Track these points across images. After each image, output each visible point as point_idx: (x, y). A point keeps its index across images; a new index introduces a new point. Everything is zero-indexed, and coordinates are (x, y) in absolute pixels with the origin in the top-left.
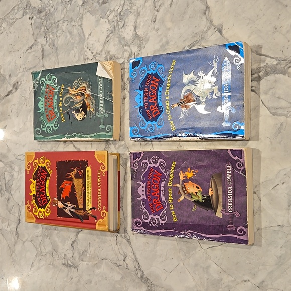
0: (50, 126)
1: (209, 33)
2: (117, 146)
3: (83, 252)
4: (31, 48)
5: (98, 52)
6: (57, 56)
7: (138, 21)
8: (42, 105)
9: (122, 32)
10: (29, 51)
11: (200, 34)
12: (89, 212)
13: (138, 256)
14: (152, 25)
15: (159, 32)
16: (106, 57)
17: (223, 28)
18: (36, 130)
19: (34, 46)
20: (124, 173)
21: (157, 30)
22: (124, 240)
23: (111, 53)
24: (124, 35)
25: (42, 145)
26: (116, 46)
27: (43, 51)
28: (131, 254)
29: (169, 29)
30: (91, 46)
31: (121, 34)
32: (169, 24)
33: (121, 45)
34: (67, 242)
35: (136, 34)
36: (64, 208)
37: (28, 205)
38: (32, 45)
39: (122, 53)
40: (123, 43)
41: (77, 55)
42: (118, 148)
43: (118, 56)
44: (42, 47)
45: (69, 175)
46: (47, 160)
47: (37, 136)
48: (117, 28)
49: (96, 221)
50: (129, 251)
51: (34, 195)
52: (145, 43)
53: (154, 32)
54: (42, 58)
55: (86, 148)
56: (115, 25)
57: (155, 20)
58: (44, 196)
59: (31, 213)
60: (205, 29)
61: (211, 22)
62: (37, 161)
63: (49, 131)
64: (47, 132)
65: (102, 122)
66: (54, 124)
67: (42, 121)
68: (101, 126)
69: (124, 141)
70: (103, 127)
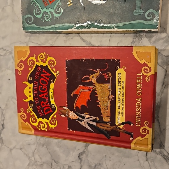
0: (48, 11)
2: (153, 39)
3: (95, 166)
12: (121, 127)
18: (26, 16)
20: (164, 75)
25: (32, 38)
34: (71, 152)
36: (78, 119)
37: (22, 113)
42: (155, 42)
45: (88, 79)
46: (49, 58)
47: (28, 25)
49: (131, 139)
51: (30, 102)
58: (47, 104)
59: (27, 123)
62: (33, 58)
63: (47, 19)
64: (43, 20)
65: (139, 5)
66: (55, 8)
67: (35, 5)
68: (136, 11)
69: (166, 32)
70: (139, 12)
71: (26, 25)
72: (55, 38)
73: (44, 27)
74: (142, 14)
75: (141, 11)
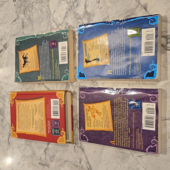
1: (138, 10)
4: (15, 21)
5: (60, 23)
6: (33, 26)
7: (87, 2)
9: (76, 10)
10: (14, 23)
11: (131, 10)
13: (89, 160)
14: (97, 5)
15: (102, 10)
16: (66, 27)
17: (148, 6)
19: (17, 20)
21: (101, 8)
22: (80, 149)
23: (69, 24)
24: (78, 12)
26: (72, 20)
27: (23, 23)
28: (85, 159)
29: (109, 7)
30: (55, 19)
31: (75, 11)
32: (109, 4)
33: (76, 19)
35: (86, 11)
38: (16, 19)
39: (76, 24)
40: (77, 17)
41: (46, 26)
43: (73, 27)
44: (22, 20)
48: (73, 7)
50: (83, 157)
52: (92, 17)
53: (99, 10)
54: (23, 28)
56: (72, 5)
57: (99, 1)
60: (135, 7)
61: (139, 2)
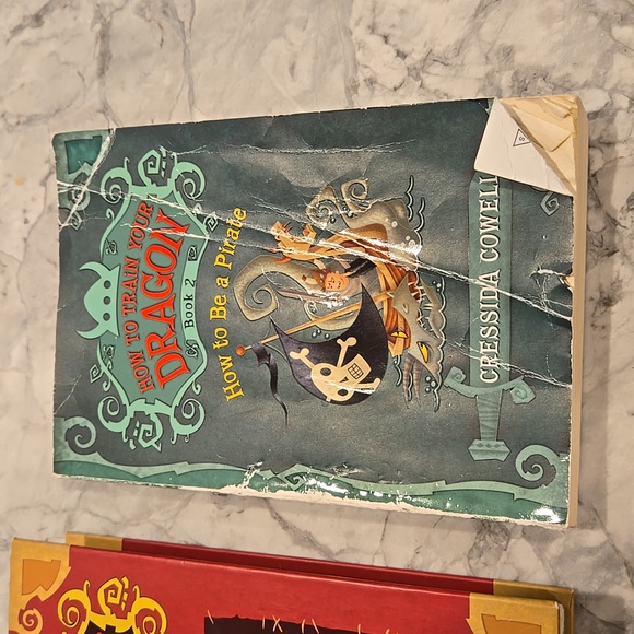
0: (150, 410)
8: (107, 300)
18: (71, 423)
25: (90, 494)
42: (560, 560)
46: (142, 603)
47: (73, 456)
55: (350, 534)
62: (80, 595)
63: (146, 439)
64: (131, 441)
65: (488, 424)
66: (176, 402)
67: (105, 384)
68: (481, 445)
69: (603, 526)
70: (493, 452)
71: (68, 454)
72: (177, 503)
73: (133, 470)
74: (503, 458)
75: (497, 446)
